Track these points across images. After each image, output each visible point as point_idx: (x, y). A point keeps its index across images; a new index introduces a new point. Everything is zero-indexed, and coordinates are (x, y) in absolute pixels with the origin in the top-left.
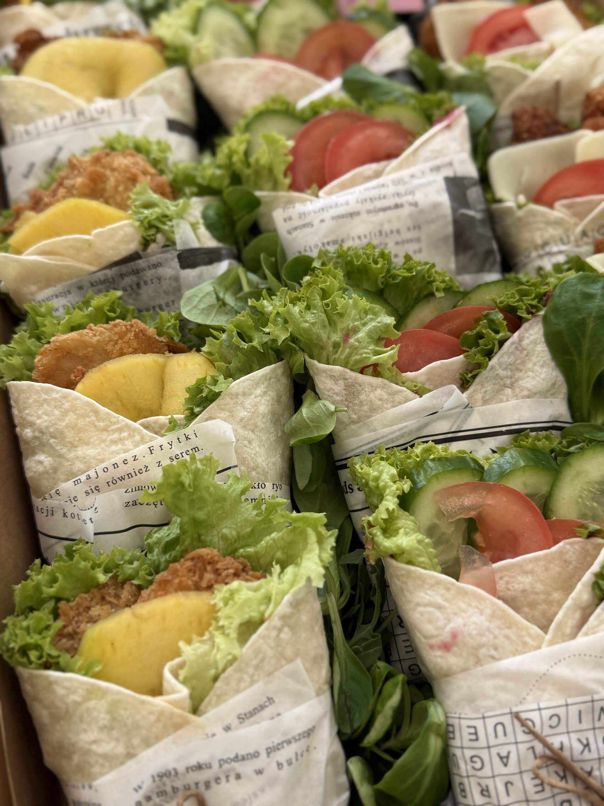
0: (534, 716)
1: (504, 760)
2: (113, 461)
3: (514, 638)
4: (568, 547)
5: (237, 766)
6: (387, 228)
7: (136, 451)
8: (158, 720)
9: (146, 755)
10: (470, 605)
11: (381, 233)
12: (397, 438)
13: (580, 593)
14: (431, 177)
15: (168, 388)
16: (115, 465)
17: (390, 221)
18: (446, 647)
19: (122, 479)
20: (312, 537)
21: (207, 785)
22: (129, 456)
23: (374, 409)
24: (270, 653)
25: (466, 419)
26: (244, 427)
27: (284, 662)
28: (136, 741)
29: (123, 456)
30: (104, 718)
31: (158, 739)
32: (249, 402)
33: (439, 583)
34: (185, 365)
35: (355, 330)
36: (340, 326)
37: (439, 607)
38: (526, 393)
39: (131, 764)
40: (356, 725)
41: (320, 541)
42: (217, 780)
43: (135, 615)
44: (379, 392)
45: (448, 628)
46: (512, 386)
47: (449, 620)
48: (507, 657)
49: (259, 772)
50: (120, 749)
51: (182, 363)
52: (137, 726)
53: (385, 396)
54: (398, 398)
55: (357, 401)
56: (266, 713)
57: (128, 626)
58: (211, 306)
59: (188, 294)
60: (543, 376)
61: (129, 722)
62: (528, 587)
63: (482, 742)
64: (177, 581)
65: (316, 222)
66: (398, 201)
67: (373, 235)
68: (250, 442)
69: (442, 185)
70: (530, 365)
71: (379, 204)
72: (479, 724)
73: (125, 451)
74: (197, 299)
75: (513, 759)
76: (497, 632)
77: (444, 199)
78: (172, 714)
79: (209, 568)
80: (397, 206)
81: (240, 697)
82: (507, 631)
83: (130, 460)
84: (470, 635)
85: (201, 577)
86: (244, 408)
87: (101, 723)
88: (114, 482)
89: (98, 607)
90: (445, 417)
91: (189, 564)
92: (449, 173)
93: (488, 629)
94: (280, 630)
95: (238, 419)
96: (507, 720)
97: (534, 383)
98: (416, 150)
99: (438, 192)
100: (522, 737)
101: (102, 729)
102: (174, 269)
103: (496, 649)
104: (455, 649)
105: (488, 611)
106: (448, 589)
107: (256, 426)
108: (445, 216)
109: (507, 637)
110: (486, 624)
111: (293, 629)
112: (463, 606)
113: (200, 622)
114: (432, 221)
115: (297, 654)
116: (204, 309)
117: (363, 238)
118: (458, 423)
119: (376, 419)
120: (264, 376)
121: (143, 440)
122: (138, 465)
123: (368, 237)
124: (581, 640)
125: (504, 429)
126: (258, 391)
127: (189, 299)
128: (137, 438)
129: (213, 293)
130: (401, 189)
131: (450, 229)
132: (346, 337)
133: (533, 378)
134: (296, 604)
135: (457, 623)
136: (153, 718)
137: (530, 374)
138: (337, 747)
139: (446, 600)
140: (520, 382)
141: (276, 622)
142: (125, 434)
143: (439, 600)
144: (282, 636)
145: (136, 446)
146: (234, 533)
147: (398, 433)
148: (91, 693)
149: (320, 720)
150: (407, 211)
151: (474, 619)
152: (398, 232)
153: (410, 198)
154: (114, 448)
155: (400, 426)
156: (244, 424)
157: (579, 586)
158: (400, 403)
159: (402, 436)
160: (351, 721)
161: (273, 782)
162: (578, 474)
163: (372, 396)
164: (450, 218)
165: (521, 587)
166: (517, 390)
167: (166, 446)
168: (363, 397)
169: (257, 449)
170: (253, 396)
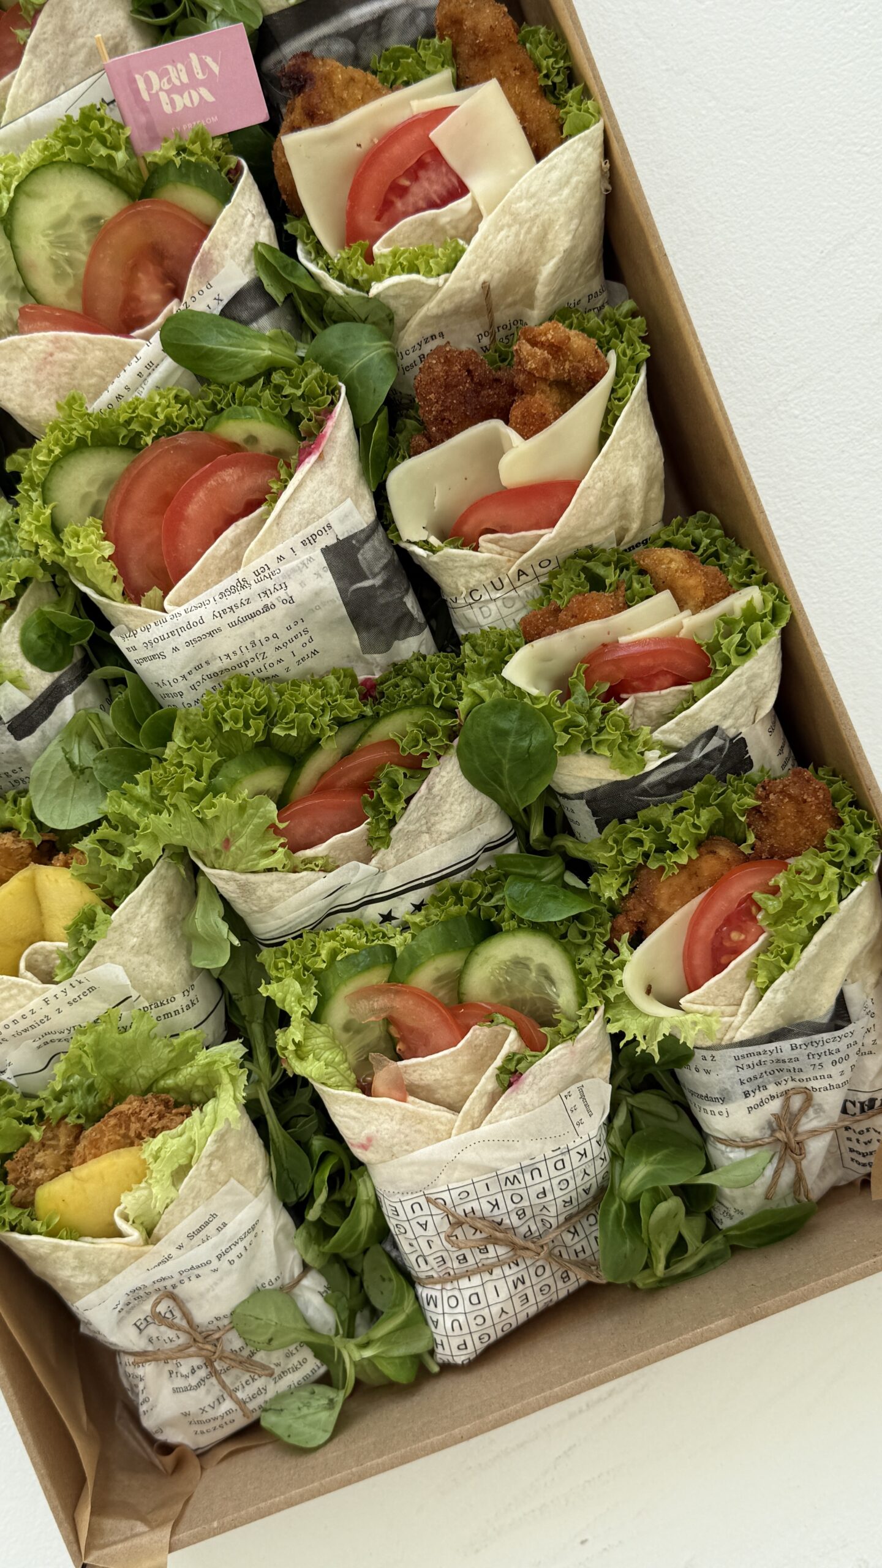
0: (446, 1196)
1: (424, 1226)
2: (12, 1018)
3: (425, 1130)
4: (478, 1032)
5: (196, 1272)
6: (260, 635)
7: (32, 1005)
8: (119, 1257)
9: (117, 1280)
10: (381, 1113)
11: (253, 644)
12: (306, 920)
13: (485, 1085)
14: (303, 555)
15: (43, 905)
16: (15, 1022)
17: (261, 628)
18: (364, 1147)
19: (26, 1030)
20: (226, 1079)
21: (174, 1287)
22: (25, 1011)
23: (273, 901)
24: (204, 1185)
25: (379, 882)
26: (138, 953)
27: (218, 1186)
28: (105, 1272)
29: (20, 1012)
30: (74, 1263)
31: (123, 1268)
32: (135, 927)
33: (350, 1099)
34: (56, 881)
35: (237, 834)
36: (216, 830)
37: (354, 1118)
38: (444, 836)
39: (106, 1289)
40: (300, 1194)
41: (233, 1080)
42: (181, 1282)
43: (75, 1178)
44: (276, 886)
45: (363, 1134)
46: (429, 831)
47: (364, 1128)
48: (420, 1148)
49: (215, 1270)
50: (94, 1279)
51: (52, 878)
52: (103, 1264)
53: (284, 887)
54: (298, 885)
55: (254, 897)
56: (211, 1228)
57: (73, 1187)
58: (67, 781)
59: (34, 772)
60: (463, 814)
61: (96, 1261)
62: (439, 1077)
63: (402, 1216)
64: (106, 1139)
65: (168, 652)
66: (267, 601)
67: (243, 649)
68: (147, 966)
69: (321, 560)
70: (447, 807)
71: (243, 612)
72: (398, 1206)
73: (20, 1007)
74: (48, 777)
75: (430, 1226)
76: (407, 1131)
77: (328, 581)
78: (129, 1253)
79: (133, 1119)
80: (266, 608)
81: (185, 1222)
82: (419, 1127)
83: (29, 1014)
84: (383, 1139)
85: (128, 1128)
86: (132, 934)
87: (73, 1265)
88: (19, 1034)
89: (41, 1154)
90: (357, 886)
91: (113, 1121)
92: (329, 540)
93: (399, 1131)
94: (210, 1165)
95: (128, 948)
96: (423, 1201)
97: (454, 824)
98: (279, 516)
99: (318, 575)
100: (435, 1211)
101: (74, 1269)
102: (9, 742)
103: (408, 1144)
104: (372, 1148)
105: (398, 1116)
106: (359, 1104)
107: (150, 946)
108: (333, 601)
109: (419, 1131)
110: (397, 1127)
111: (220, 1158)
112: (375, 1115)
113: (136, 1173)
114: (318, 608)
115: (230, 1175)
116: (59, 788)
117: (232, 656)
118: (372, 887)
119: (279, 908)
120: (148, 890)
121: (35, 993)
122: (37, 1017)
123: (239, 652)
124: (485, 1128)
125: (423, 881)
126: (144, 909)
127: (40, 779)
128: (28, 992)
129: (64, 761)
130: (269, 584)
131: (343, 611)
132: (227, 843)
133: (452, 819)
134: (222, 1138)
135: (371, 1129)
136: (114, 1257)
137: (448, 816)
138: (285, 1218)
139: (359, 1112)
140: (438, 826)
141: (204, 1161)
142: (14, 991)
143: (353, 1113)
144: (213, 1168)
145: (30, 999)
146: (151, 1071)
147: (306, 916)
148: (56, 1248)
149: (262, 1213)
150: (281, 610)
151: (385, 1126)
152: (276, 636)
153: (282, 594)
154: (8, 1005)
155: (306, 908)
156: (137, 951)
157: (483, 1080)
158: (303, 888)
159: (311, 916)
160: (296, 1189)
161: (228, 1273)
162: (487, 960)
163: (269, 890)
164: (340, 602)
165: (433, 1078)
166: (435, 836)
167: (61, 995)
168: (259, 893)
169: (158, 969)
170: (139, 917)
